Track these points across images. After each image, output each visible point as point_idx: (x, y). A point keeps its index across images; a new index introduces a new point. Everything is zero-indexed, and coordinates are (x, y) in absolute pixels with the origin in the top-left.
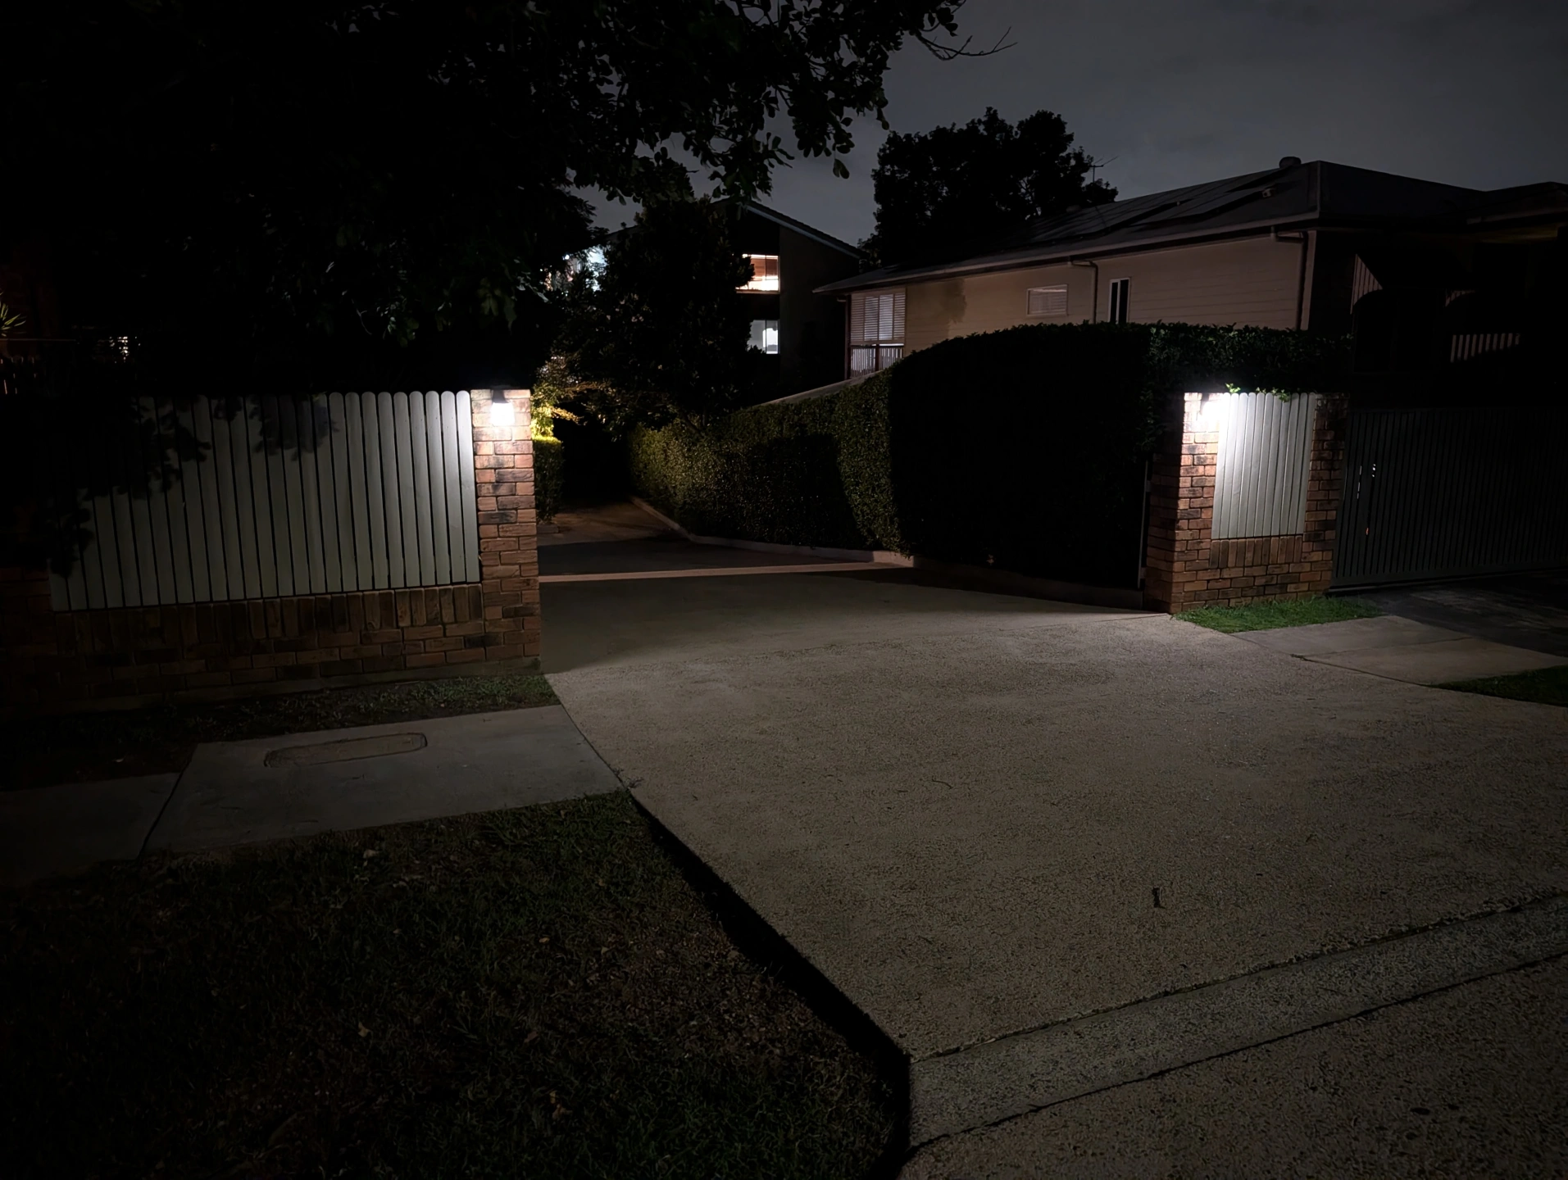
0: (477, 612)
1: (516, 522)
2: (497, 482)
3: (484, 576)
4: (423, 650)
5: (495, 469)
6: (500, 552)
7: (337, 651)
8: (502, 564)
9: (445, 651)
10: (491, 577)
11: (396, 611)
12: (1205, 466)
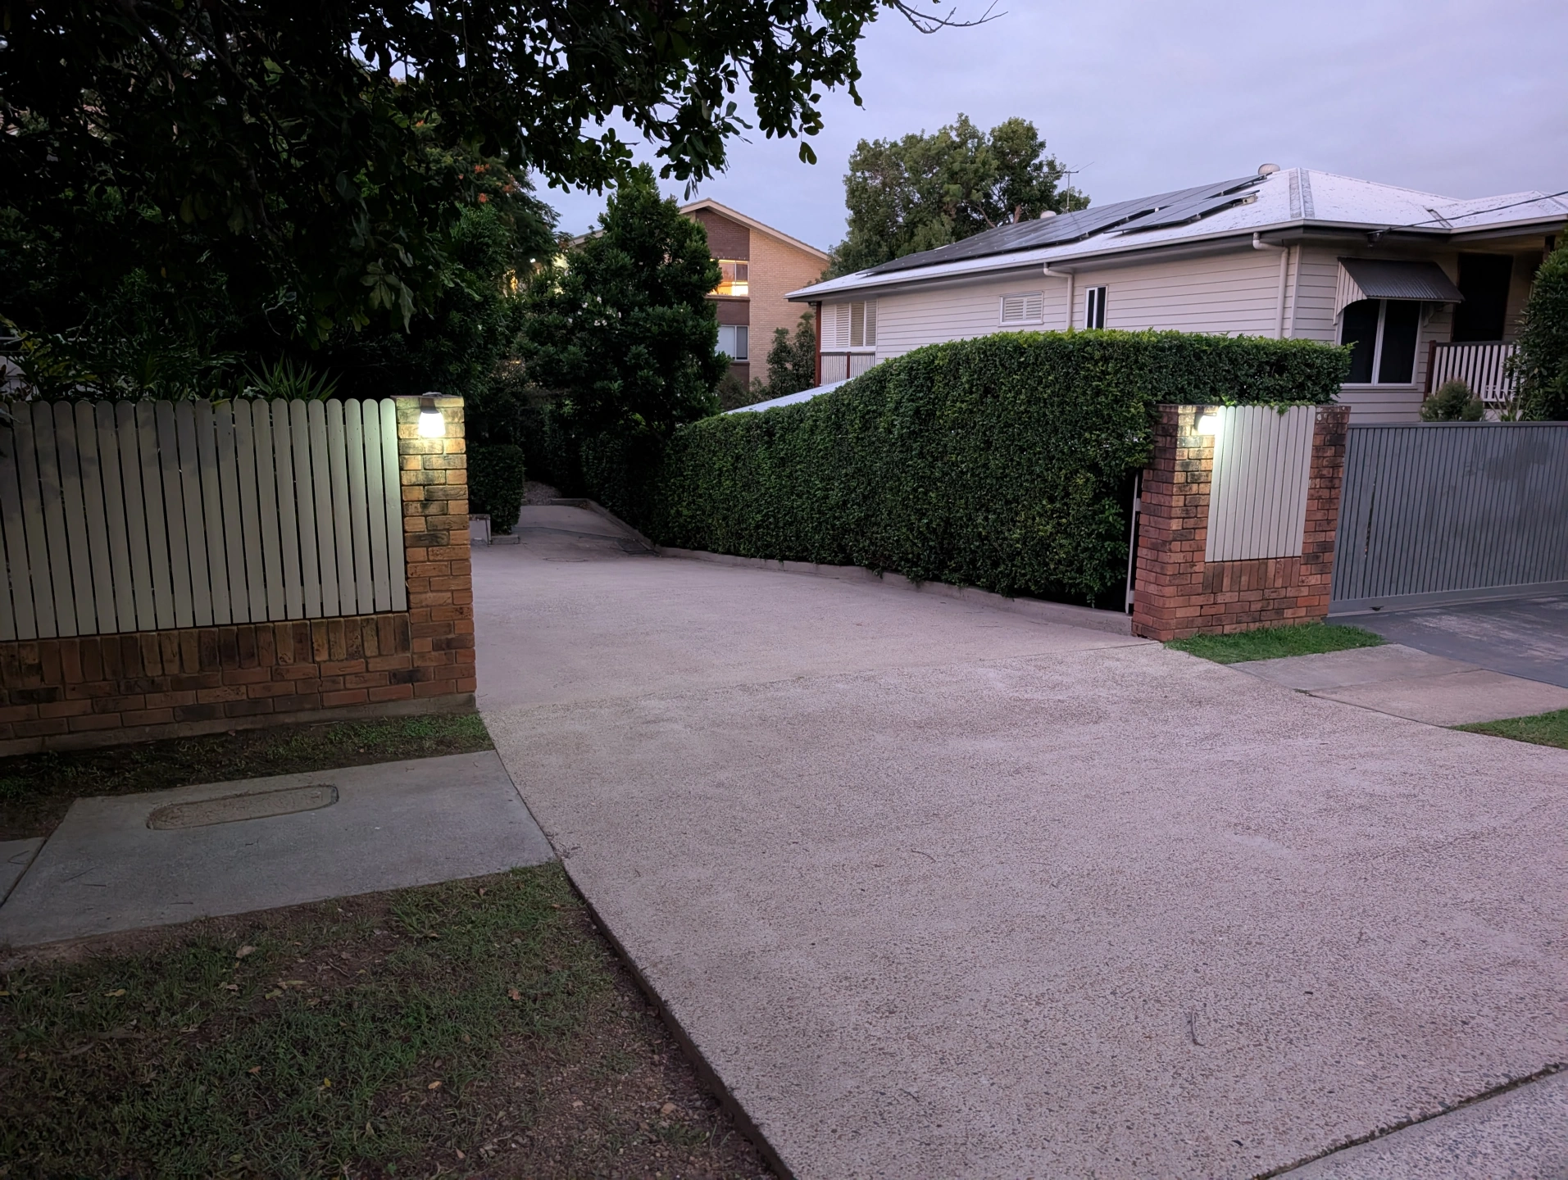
0: (404, 644)
1: (448, 545)
2: (426, 500)
3: (412, 605)
4: (342, 687)
5: (424, 486)
6: (430, 577)
7: (243, 689)
8: (431, 591)
9: (367, 688)
10: (419, 605)
11: (312, 643)
12: (1199, 483)
